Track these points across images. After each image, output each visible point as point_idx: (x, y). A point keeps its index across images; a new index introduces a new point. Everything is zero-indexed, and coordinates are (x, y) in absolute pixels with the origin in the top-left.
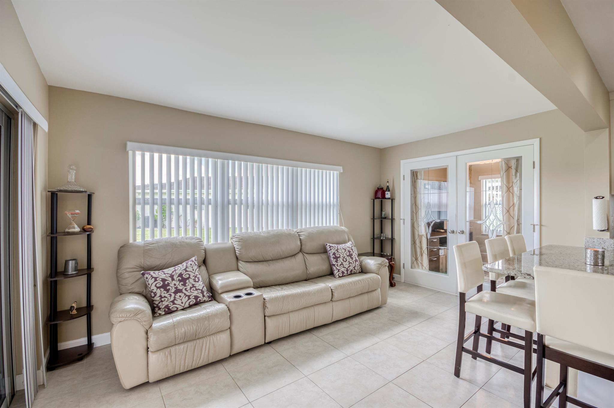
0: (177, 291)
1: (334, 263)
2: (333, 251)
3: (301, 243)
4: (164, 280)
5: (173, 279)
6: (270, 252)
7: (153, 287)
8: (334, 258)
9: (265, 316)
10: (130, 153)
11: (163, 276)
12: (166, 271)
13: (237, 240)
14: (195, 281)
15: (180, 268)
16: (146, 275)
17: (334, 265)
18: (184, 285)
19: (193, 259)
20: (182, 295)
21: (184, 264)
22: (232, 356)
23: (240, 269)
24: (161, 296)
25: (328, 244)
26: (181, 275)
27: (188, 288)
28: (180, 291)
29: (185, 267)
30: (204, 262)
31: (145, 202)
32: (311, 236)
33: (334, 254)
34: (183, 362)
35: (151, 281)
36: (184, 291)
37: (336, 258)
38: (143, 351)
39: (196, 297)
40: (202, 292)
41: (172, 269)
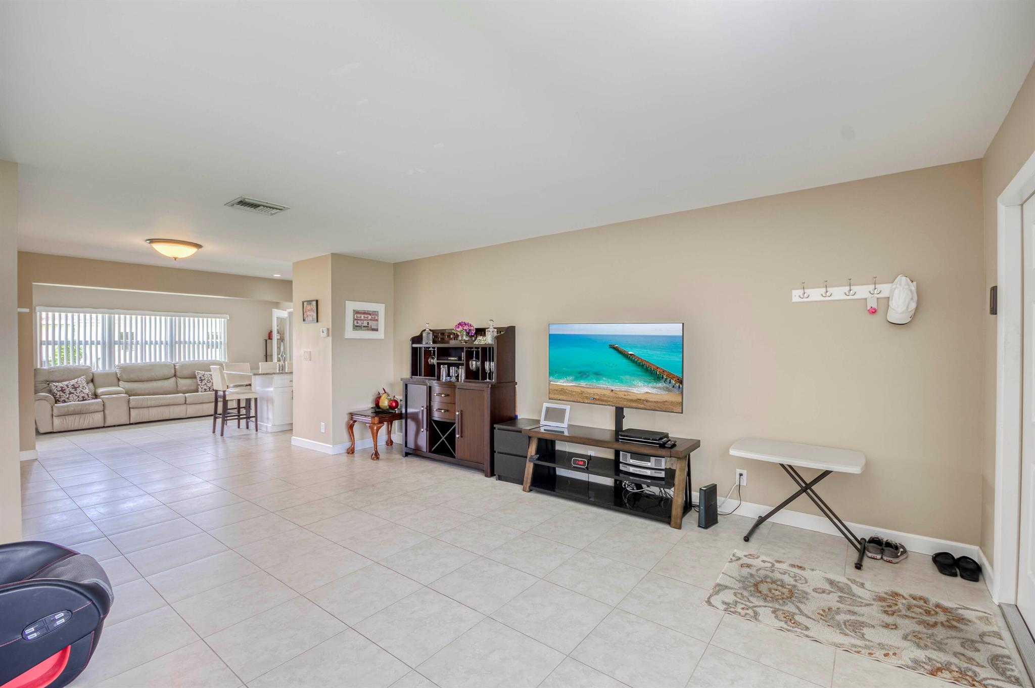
0: (70, 393)
1: (199, 383)
2: (199, 376)
3: (175, 370)
4: (62, 387)
5: (68, 387)
6: (145, 376)
7: (55, 391)
8: (200, 380)
9: (130, 408)
10: (38, 313)
11: (62, 385)
12: (63, 383)
13: (119, 367)
14: (83, 389)
15: (73, 382)
16: (50, 385)
17: (199, 385)
18: (76, 390)
19: (83, 377)
20: (74, 395)
21: (76, 380)
22: (104, 427)
23: (120, 386)
24: (60, 395)
25: (197, 371)
26: (73, 385)
27: (78, 392)
28: (73, 393)
29: (76, 381)
30: (92, 381)
31: (48, 343)
32: (184, 366)
33: (200, 378)
34: (73, 424)
35: (53, 388)
36: (75, 393)
37: (201, 380)
38: (49, 416)
39: (83, 397)
40: (88, 395)
41: (68, 382)
